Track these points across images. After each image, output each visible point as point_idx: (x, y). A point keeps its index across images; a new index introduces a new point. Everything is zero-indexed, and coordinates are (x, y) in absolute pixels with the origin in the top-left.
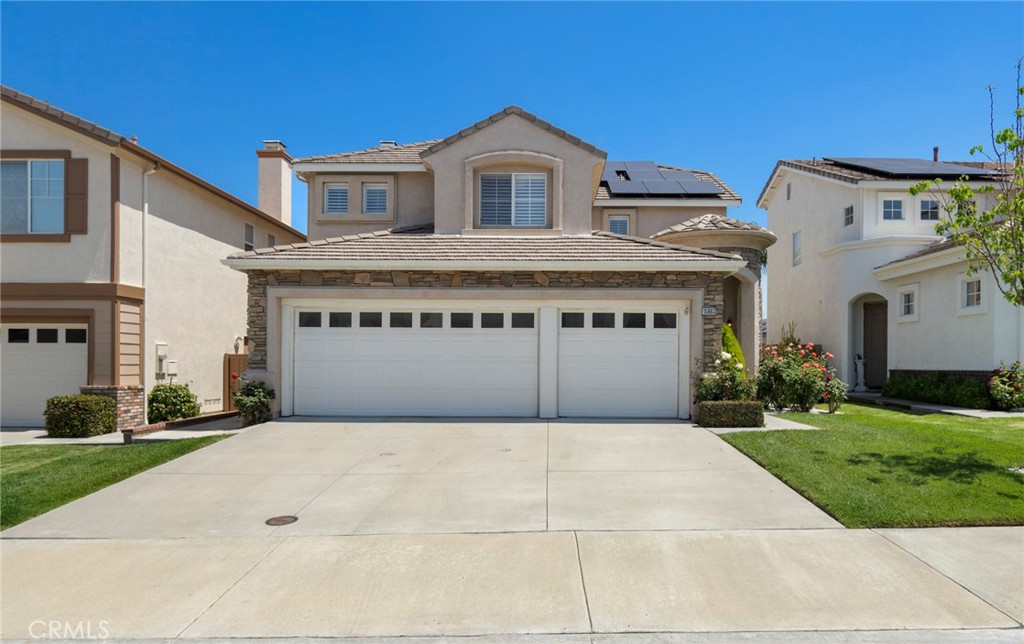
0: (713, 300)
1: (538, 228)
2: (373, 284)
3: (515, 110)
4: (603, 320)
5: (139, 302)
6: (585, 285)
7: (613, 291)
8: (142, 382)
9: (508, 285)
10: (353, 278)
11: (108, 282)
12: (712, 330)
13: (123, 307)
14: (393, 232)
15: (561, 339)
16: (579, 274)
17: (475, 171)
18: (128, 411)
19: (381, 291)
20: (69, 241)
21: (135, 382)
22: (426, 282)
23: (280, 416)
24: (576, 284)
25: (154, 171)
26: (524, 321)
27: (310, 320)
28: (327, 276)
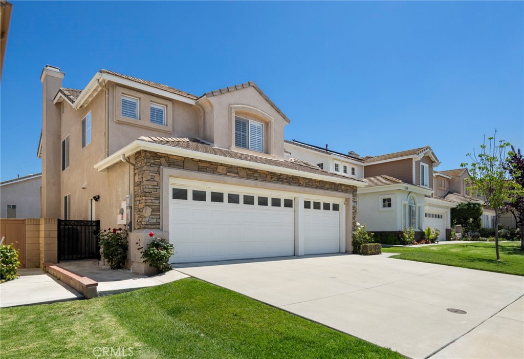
22: (254, 177)
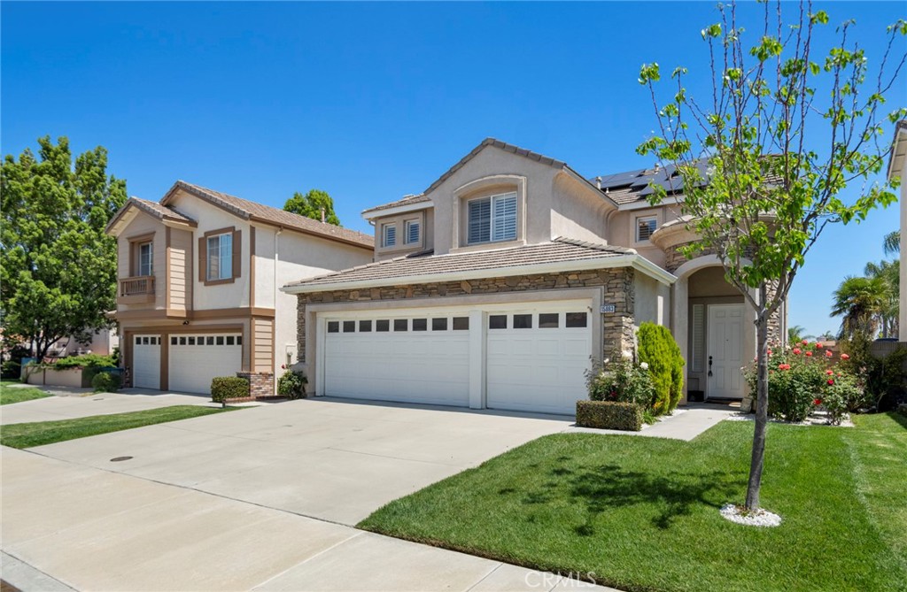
0: (613, 297)
1: (511, 240)
2: (360, 299)
3: (489, 141)
4: (523, 322)
5: (272, 318)
6: (499, 290)
7: (520, 294)
8: (273, 369)
9: (443, 294)
10: (349, 295)
11: (248, 306)
12: (613, 328)
13: (257, 322)
14: (409, 257)
15: (488, 339)
16: (495, 280)
17: (462, 200)
18: (261, 388)
19: (363, 304)
20: (233, 282)
21: (268, 370)
23: (315, 396)
24: (492, 290)
25: (279, 233)
26: (462, 324)
27: (333, 327)
28: (335, 295)
